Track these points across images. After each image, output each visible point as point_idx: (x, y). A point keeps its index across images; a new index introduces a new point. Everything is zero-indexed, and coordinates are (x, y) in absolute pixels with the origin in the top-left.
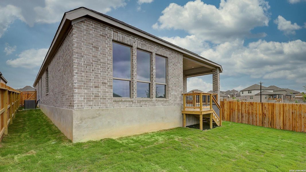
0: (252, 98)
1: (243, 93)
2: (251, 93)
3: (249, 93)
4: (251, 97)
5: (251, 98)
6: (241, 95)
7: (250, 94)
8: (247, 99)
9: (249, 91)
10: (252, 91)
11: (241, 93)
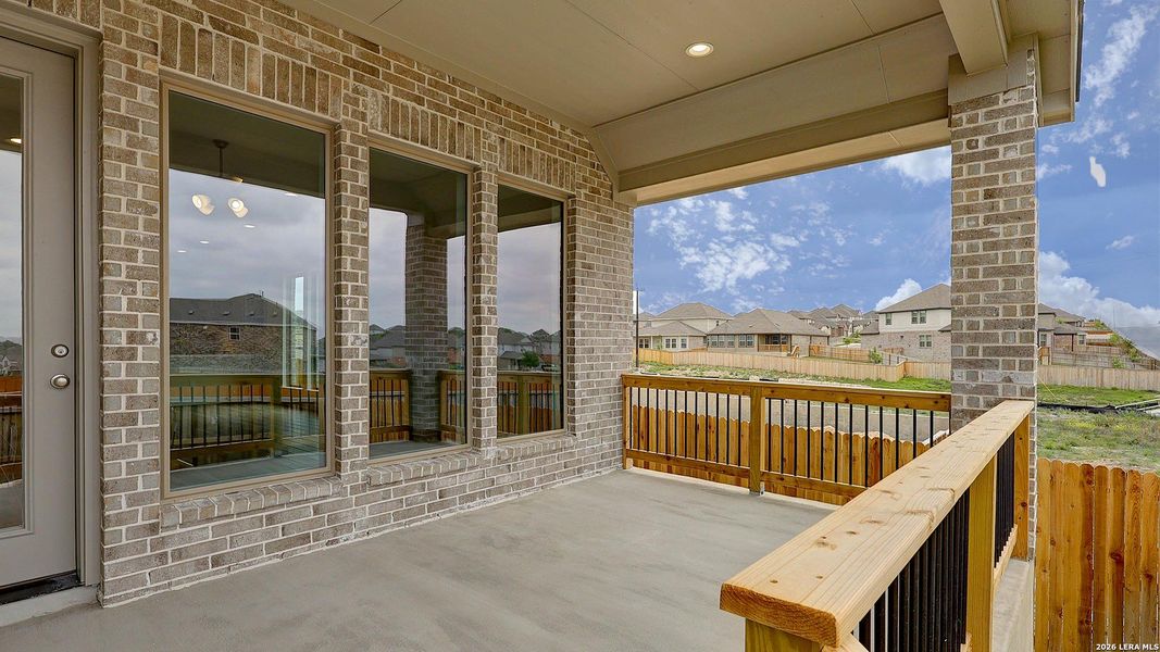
0: (929, 344)
1: (888, 322)
2: (923, 320)
3: (914, 320)
4: (924, 340)
5: (922, 344)
6: (883, 327)
7: (918, 327)
8: (905, 346)
9: (918, 314)
10: (929, 316)
11: (883, 319)
